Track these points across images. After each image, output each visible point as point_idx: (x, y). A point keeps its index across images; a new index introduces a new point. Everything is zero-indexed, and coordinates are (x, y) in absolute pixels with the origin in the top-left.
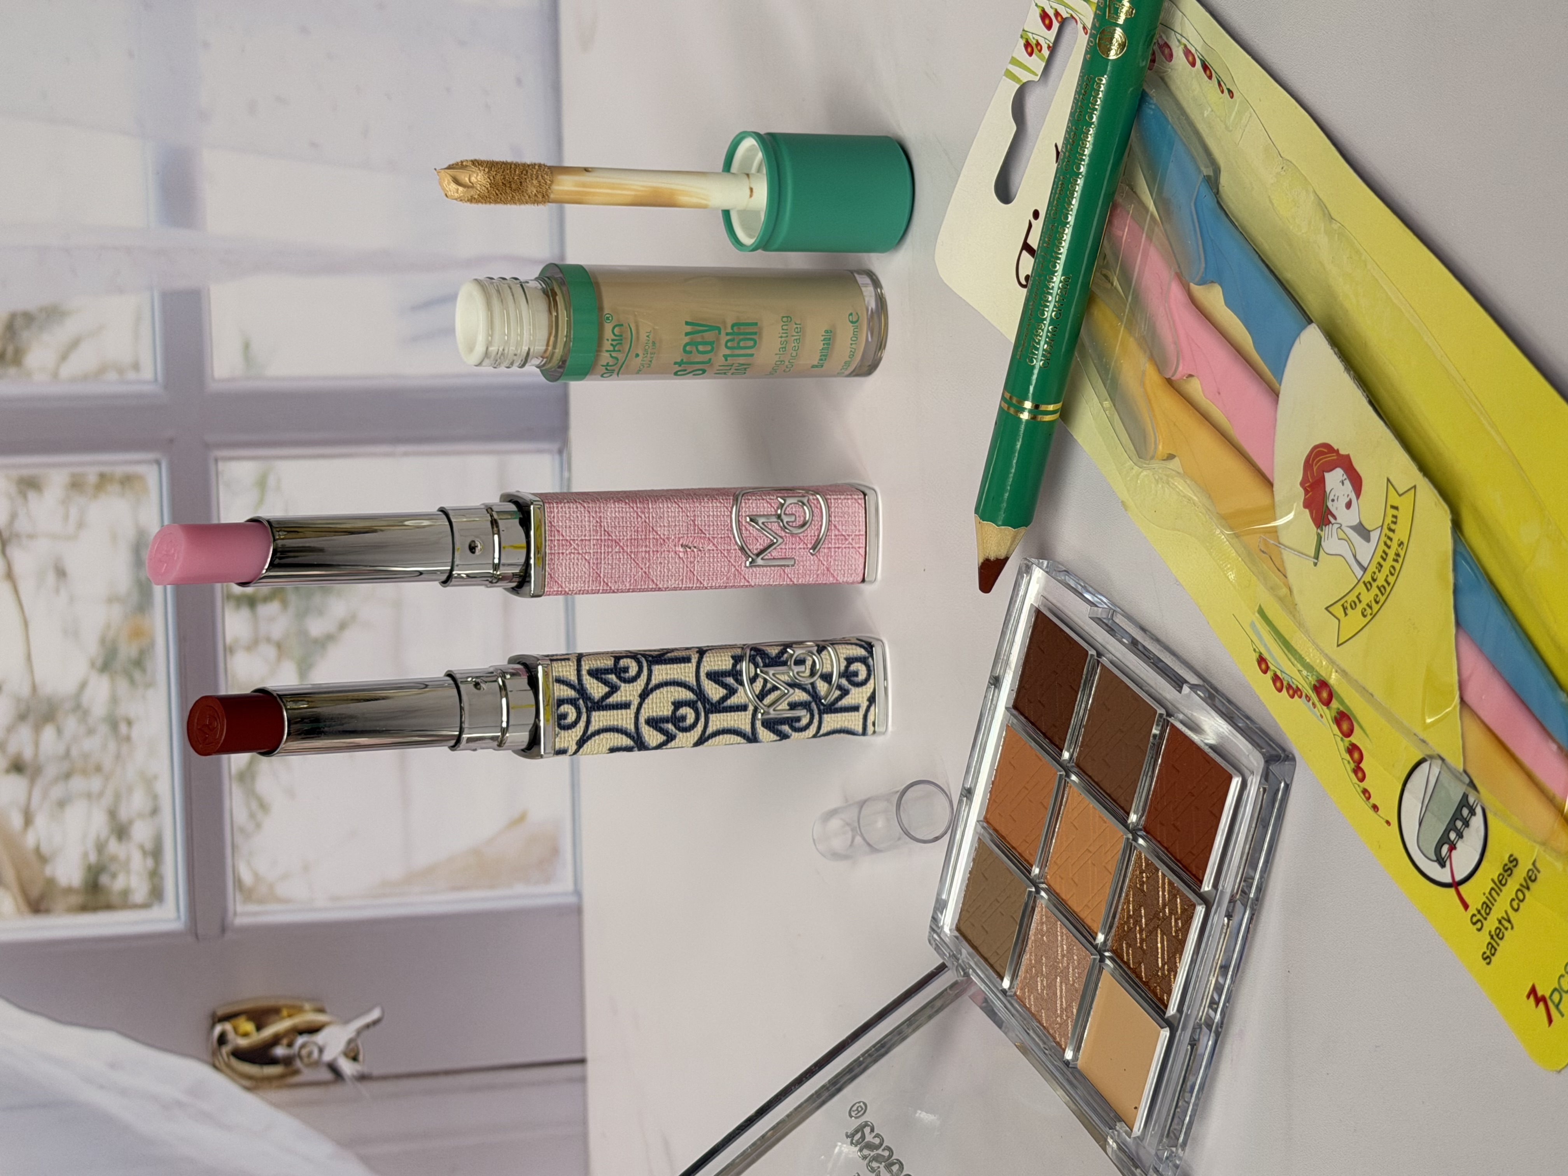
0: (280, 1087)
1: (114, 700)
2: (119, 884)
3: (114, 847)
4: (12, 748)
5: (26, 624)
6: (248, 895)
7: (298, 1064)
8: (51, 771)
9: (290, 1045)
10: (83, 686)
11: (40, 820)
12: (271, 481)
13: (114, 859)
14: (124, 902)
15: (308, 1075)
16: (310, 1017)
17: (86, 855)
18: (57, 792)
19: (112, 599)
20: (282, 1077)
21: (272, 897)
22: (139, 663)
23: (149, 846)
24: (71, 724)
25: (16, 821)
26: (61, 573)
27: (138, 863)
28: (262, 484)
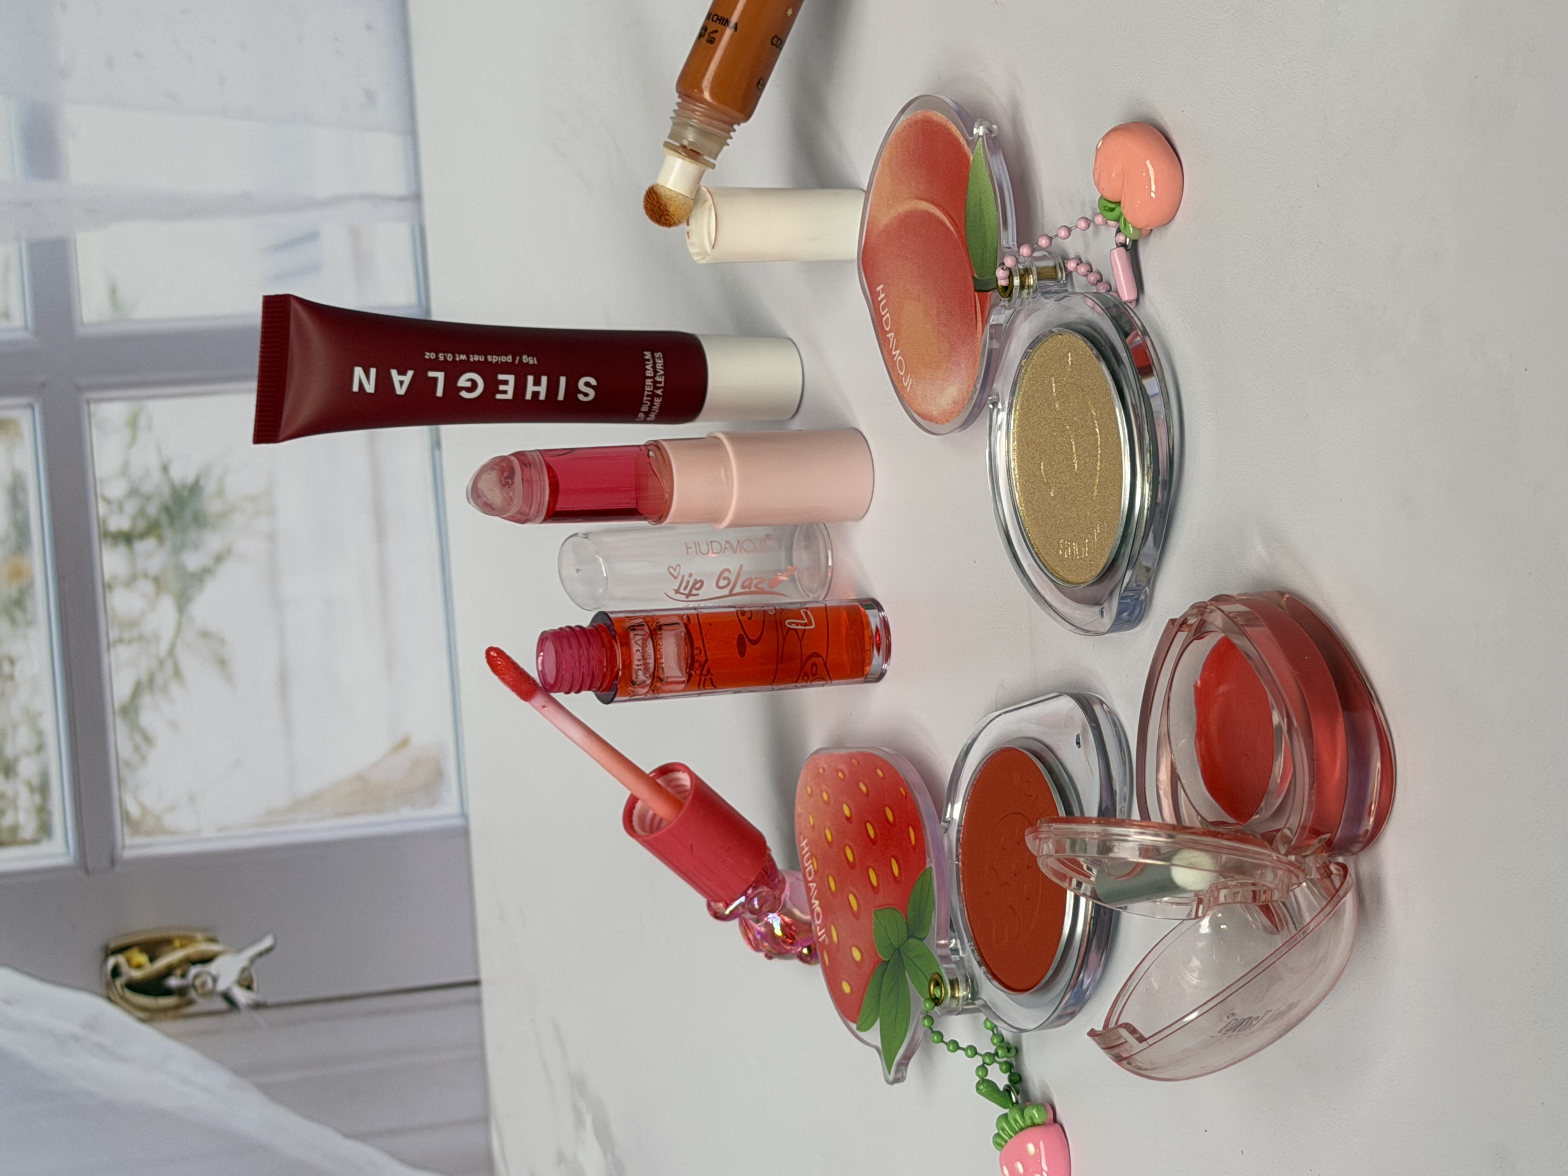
0: (176, 1018)
2: (8, 820)
6: (135, 827)
7: (193, 994)
9: (183, 976)
12: (143, 421)
14: (13, 839)
15: (202, 1005)
16: (202, 947)
20: (177, 1007)
21: (160, 829)
22: (19, 602)
23: (36, 781)
27: (26, 800)
28: (133, 423)
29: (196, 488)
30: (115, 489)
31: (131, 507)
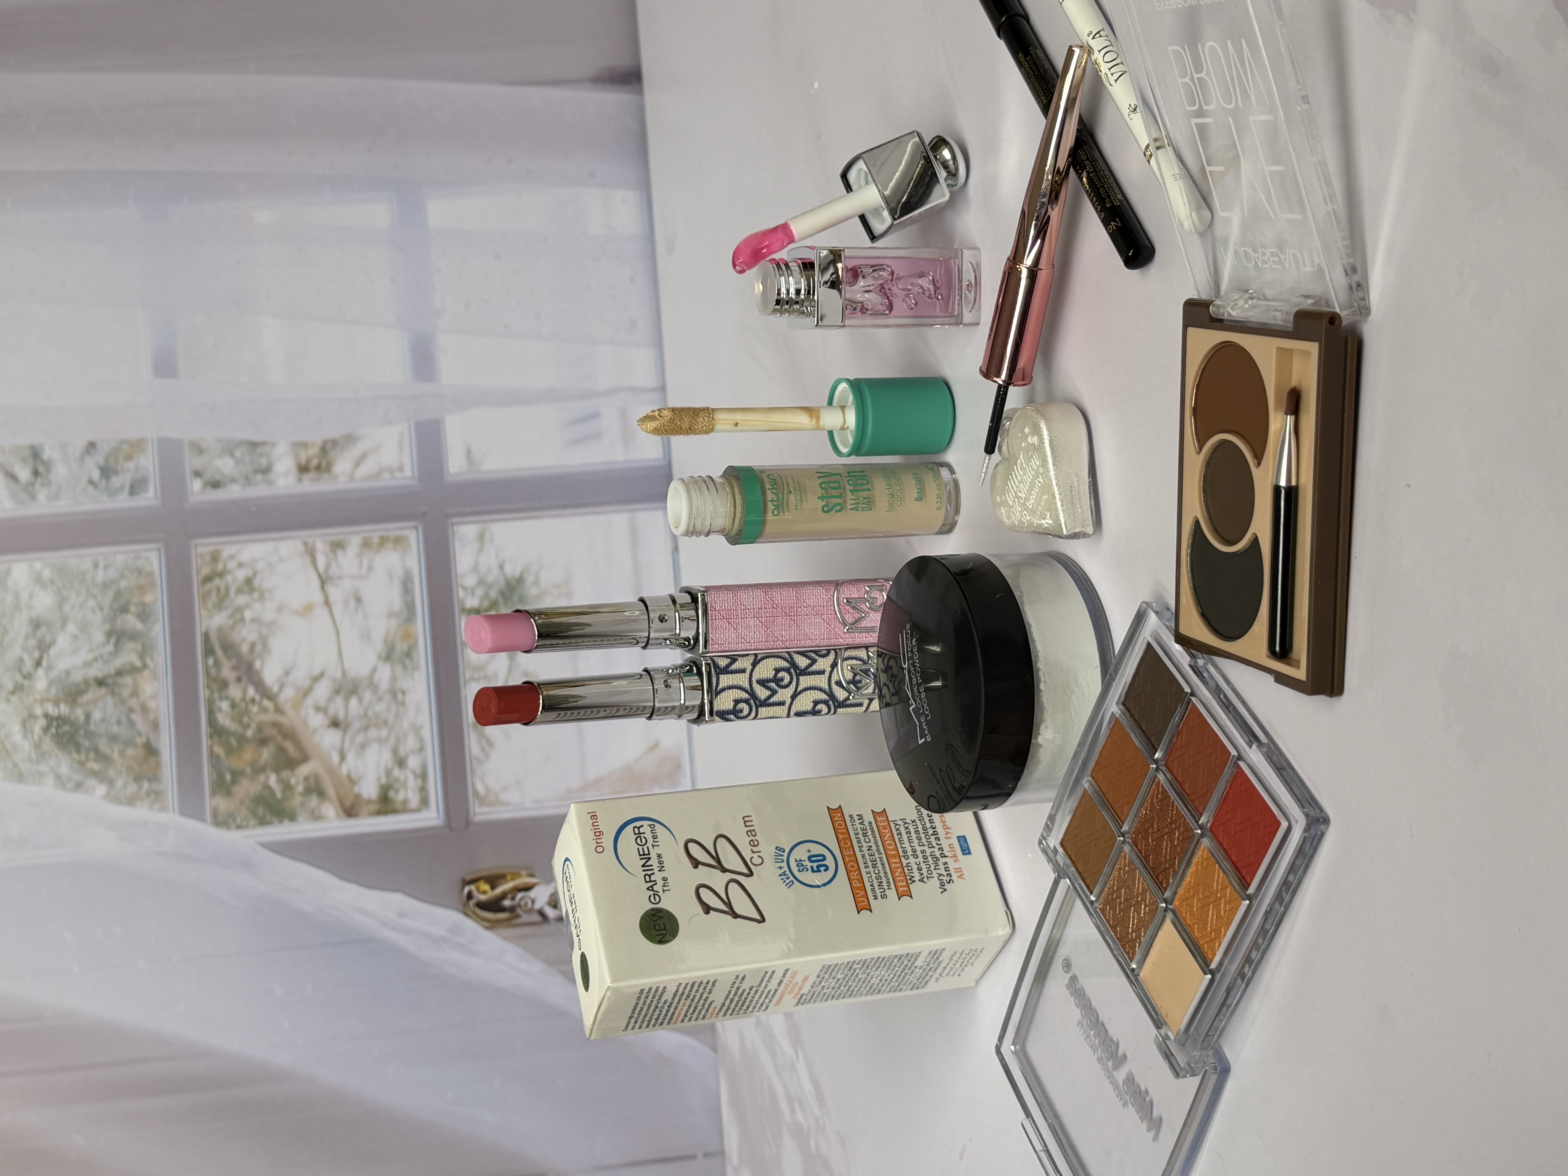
0: (508, 926)
1: (394, 679)
2: (401, 796)
3: (396, 772)
4: (331, 711)
5: (338, 632)
6: (482, 801)
7: (519, 911)
8: (356, 725)
9: (513, 899)
10: (374, 670)
11: (350, 757)
12: (487, 536)
13: (397, 780)
14: (404, 809)
15: (525, 918)
16: (526, 880)
17: (379, 779)
18: (360, 738)
19: (390, 615)
20: (509, 920)
21: (498, 802)
22: (408, 654)
23: (419, 771)
24: (367, 695)
25: (335, 758)
26: (359, 600)
27: (413, 783)
28: (481, 538)
29: (520, 580)
30: (470, 581)
31: (480, 592)
